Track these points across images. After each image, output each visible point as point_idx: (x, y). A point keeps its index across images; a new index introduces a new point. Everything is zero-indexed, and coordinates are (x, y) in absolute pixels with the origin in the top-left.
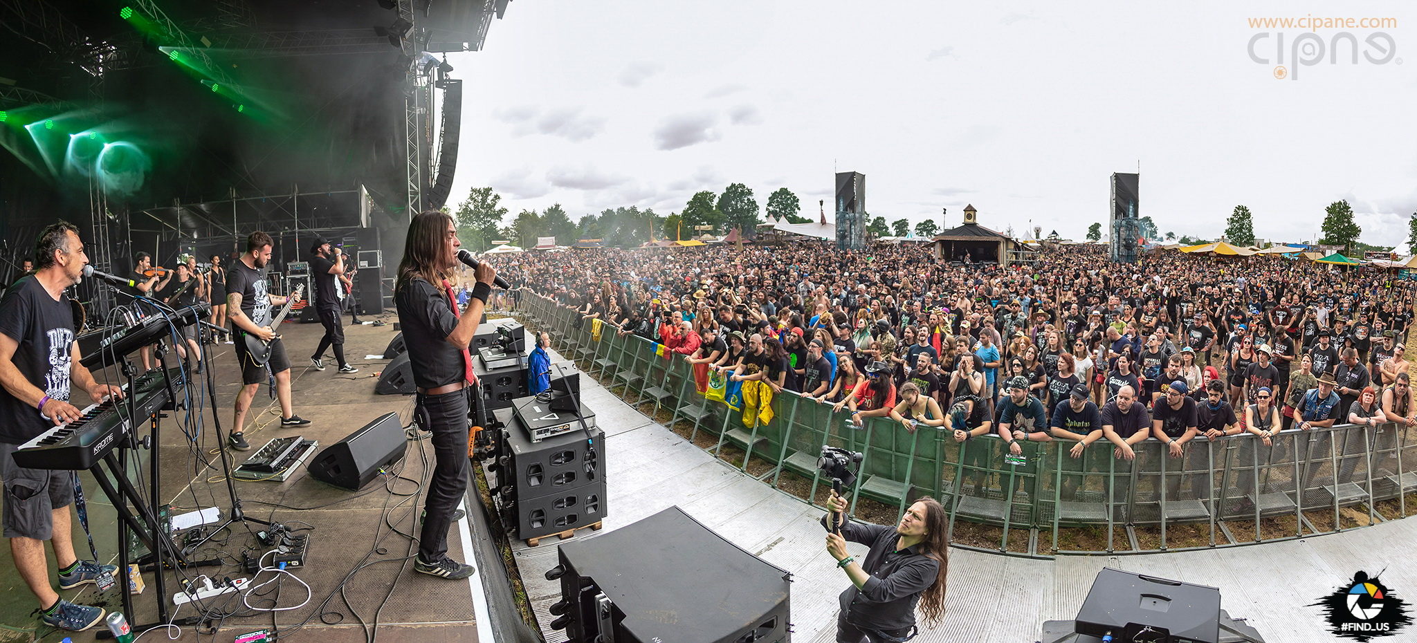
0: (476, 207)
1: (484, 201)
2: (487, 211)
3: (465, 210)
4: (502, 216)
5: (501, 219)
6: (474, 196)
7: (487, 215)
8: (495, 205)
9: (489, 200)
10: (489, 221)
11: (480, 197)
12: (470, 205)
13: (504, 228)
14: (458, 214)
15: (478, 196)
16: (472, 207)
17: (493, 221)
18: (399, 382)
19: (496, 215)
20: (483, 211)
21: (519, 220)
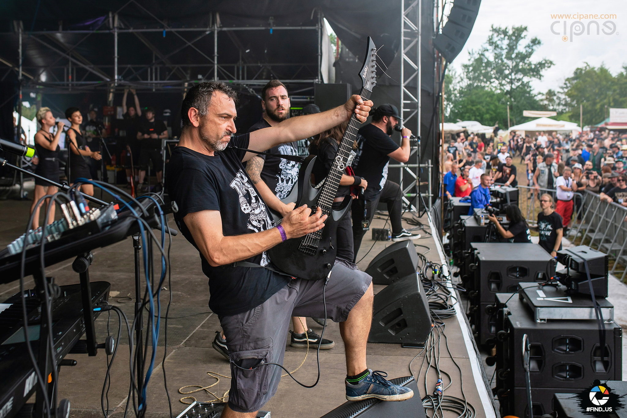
0: (497, 56)
1: (511, 48)
2: (517, 65)
3: (479, 61)
4: (542, 72)
5: (540, 77)
6: (495, 39)
7: (516, 70)
8: (531, 54)
9: (521, 47)
10: (519, 80)
11: (506, 42)
12: (487, 54)
13: (545, 91)
14: (466, 66)
15: (502, 39)
16: (490, 56)
17: (526, 79)
18: (398, 324)
19: (531, 70)
20: (509, 63)
21: (573, 79)
